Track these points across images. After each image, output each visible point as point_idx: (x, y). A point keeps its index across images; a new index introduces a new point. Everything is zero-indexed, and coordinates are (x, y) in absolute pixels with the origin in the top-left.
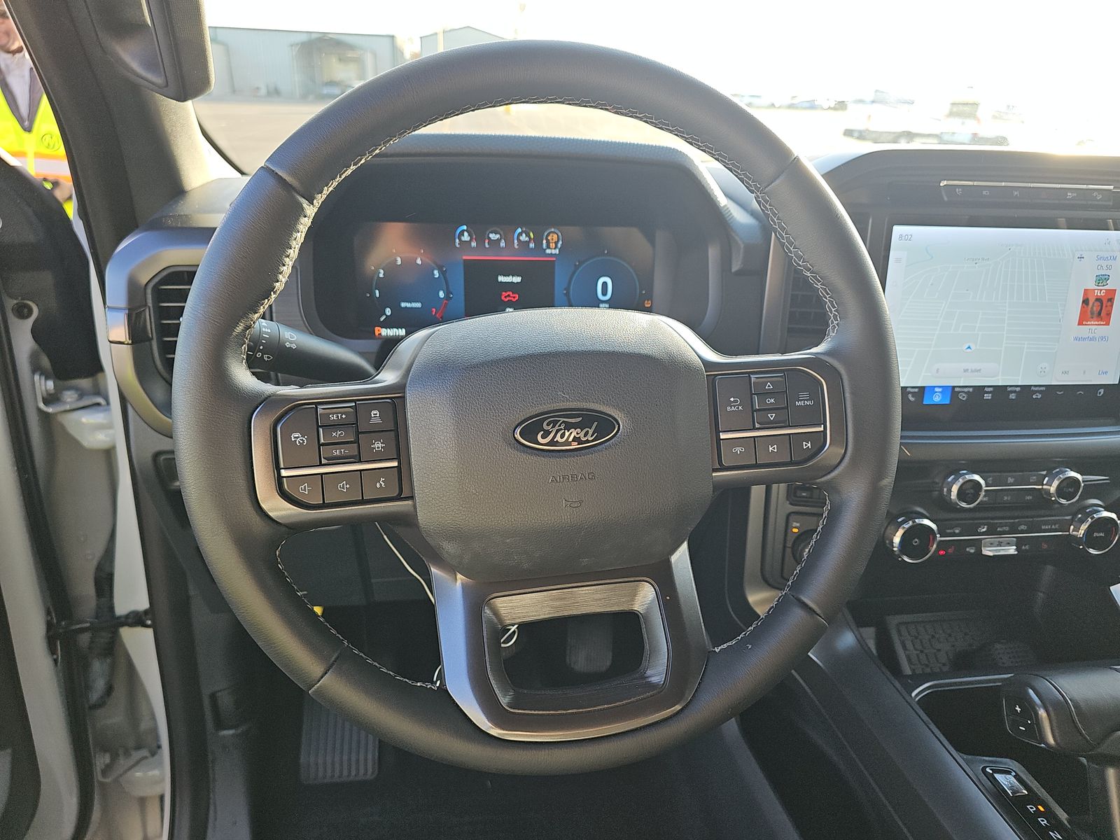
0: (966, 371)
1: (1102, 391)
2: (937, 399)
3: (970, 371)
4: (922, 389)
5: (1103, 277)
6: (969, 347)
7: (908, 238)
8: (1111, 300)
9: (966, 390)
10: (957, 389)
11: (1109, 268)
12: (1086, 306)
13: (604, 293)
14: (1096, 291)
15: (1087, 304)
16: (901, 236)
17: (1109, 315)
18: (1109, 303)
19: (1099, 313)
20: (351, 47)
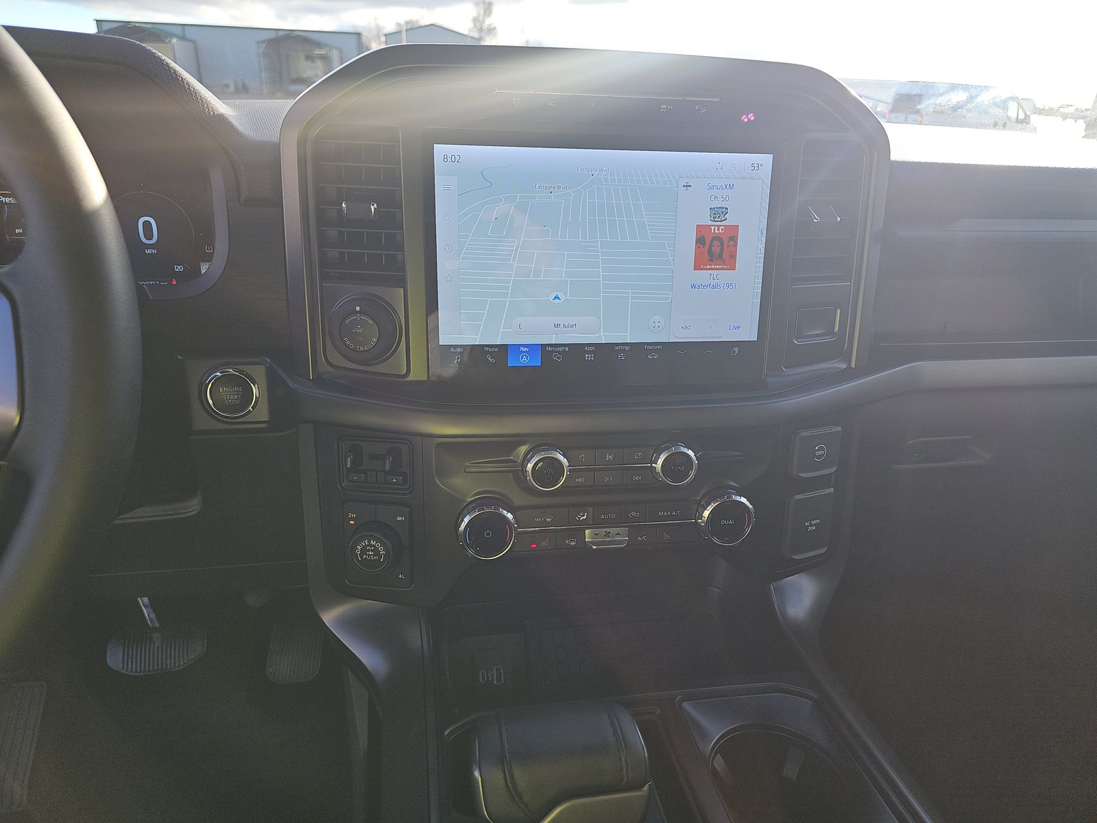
0: (557, 326)
1: (736, 349)
2: (525, 361)
3: (562, 326)
4: (504, 348)
5: (720, 211)
6: (556, 297)
7: (455, 159)
8: (734, 239)
9: (560, 349)
10: (549, 349)
11: (725, 199)
12: (701, 246)
13: (149, 236)
14: (713, 228)
15: (704, 244)
16: (445, 157)
17: (733, 256)
18: (732, 243)
19: (721, 255)
20: (318, 45)
